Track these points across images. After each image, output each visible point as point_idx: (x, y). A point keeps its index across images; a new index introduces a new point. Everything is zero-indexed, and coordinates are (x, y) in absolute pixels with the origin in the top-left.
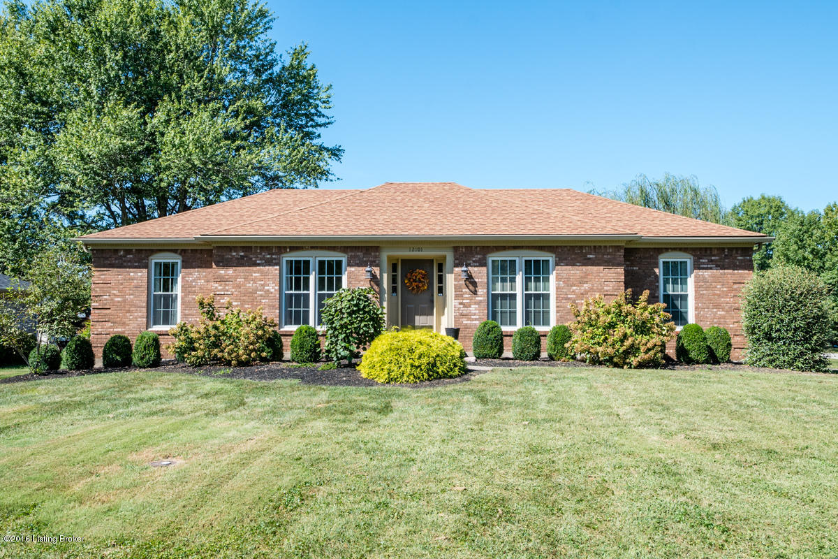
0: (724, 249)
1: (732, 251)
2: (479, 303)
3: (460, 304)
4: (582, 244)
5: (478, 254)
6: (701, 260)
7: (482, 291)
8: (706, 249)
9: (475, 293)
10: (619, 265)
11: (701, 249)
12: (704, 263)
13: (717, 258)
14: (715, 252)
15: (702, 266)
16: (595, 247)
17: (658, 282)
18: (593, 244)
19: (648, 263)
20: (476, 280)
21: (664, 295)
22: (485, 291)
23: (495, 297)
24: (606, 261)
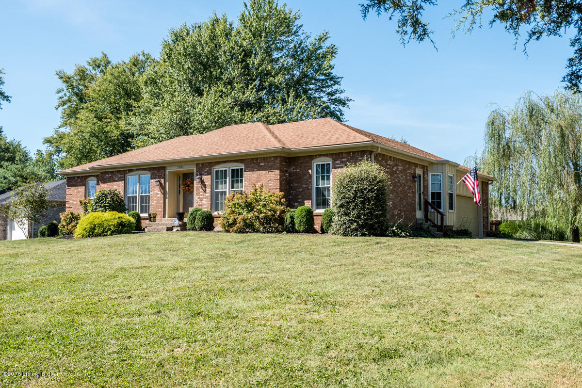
0: (350, 152)
1: (355, 154)
2: (206, 197)
3: (198, 198)
4: (258, 157)
5: (207, 167)
6: (336, 162)
7: (208, 190)
8: (339, 153)
9: (205, 191)
10: (276, 169)
11: (336, 153)
12: (338, 164)
13: (346, 159)
14: (345, 155)
15: (337, 166)
16: (264, 158)
17: (311, 179)
18: (262, 156)
19: (305, 166)
20: (206, 183)
21: (317, 188)
22: (210, 190)
23: (217, 193)
24: (270, 167)
